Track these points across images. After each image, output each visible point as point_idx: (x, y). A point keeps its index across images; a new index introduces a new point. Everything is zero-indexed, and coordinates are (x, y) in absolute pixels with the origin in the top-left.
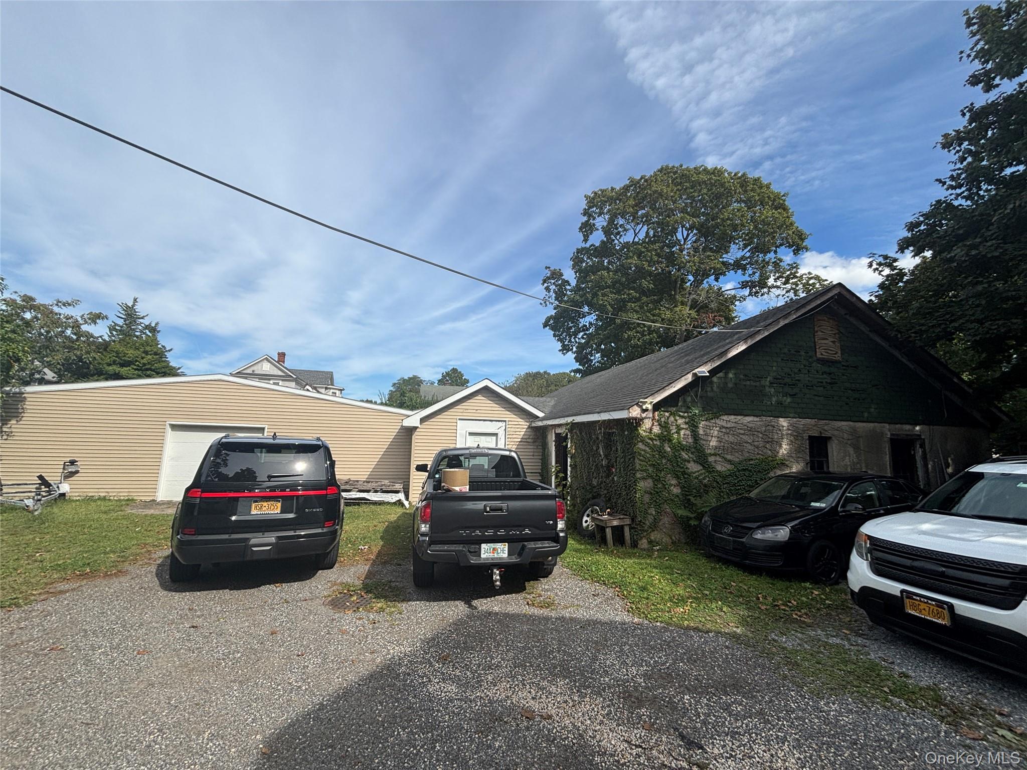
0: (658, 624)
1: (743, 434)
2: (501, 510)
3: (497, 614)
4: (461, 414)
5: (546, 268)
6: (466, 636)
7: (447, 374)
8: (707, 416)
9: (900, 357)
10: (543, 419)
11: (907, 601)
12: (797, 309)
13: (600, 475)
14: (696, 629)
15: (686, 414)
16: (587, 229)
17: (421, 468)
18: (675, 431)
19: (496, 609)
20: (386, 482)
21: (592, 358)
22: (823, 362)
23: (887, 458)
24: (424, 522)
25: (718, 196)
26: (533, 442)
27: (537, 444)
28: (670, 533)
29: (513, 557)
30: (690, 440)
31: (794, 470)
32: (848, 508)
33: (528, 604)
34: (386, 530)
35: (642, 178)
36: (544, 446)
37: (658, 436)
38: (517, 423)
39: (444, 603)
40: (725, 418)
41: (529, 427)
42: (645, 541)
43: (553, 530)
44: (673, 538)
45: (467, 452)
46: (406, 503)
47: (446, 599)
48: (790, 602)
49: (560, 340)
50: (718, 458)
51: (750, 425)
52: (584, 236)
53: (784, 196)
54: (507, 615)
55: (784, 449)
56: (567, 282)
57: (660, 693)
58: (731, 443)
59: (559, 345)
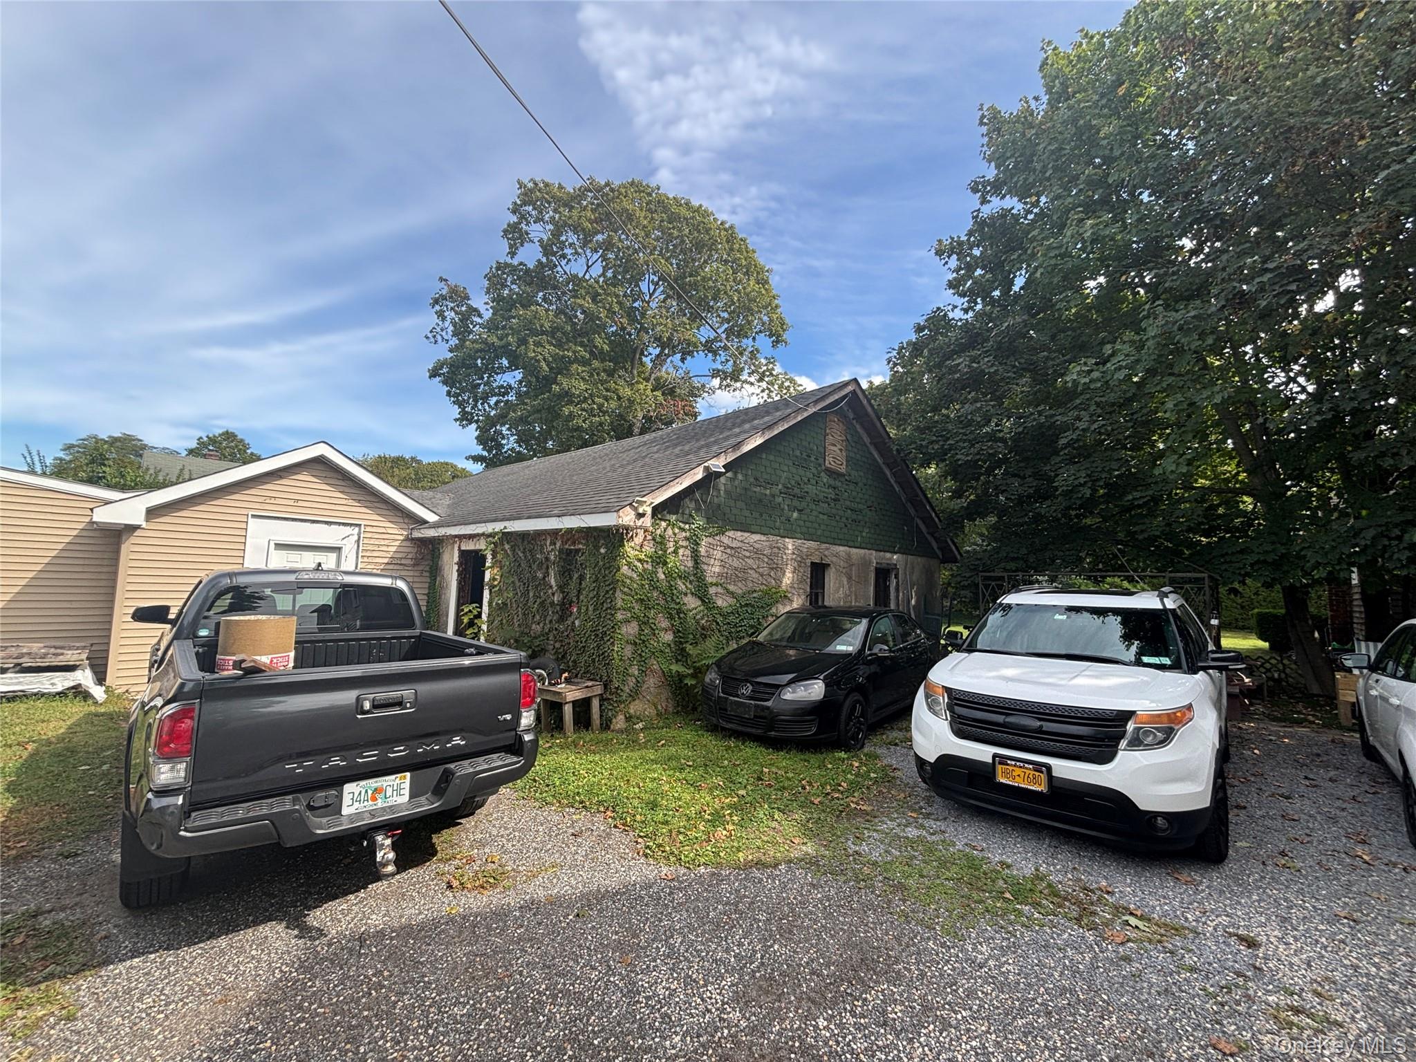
0: (702, 869)
1: (749, 557)
2: (399, 703)
3: (380, 934)
4: (257, 506)
5: (441, 279)
6: (305, 1031)
7: (212, 440)
8: (711, 530)
9: (889, 476)
10: (436, 526)
11: (999, 768)
12: (816, 402)
13: (549, 618)
14: (760, 864)
15: (687, 526)
16: (515, 235)
17: (154, 615)
18: (672, 549)
19: (377, 920)
20: (36, 647)
21: (504, 442)
22: (831, 473)
23: (872, 588)
24: (169, 757)
25: (699, 246)
26: (414, 565)
27: (421, 568)
28: (656, 700)
29: (423, 799)
30: (690, 564)
31: (795, 605)
32: (875, 650)
33: (450, 887)
34: (30, 766)
35: (607, 184)
36: (435, 571)
37: (651, 557)
38: (383, 530)
39: (223, 942)
40: (731, 533)
41: (407, 539)
42: (621, 717)
43: (511, 730)
44: (660, 708)
45: (292, 578)
46: (98, 692)
47: (230, 927)
48: (840, 785)
49: (460, 404)
50: (720, 590)
51: (757, 546)
52: (511, 246)
53: (767, 271)
54: (407, 931)
55: (788, 578)
56: (476, 310)
57: (779, 1034)
58: (736, 569)
59: (456, 411)
